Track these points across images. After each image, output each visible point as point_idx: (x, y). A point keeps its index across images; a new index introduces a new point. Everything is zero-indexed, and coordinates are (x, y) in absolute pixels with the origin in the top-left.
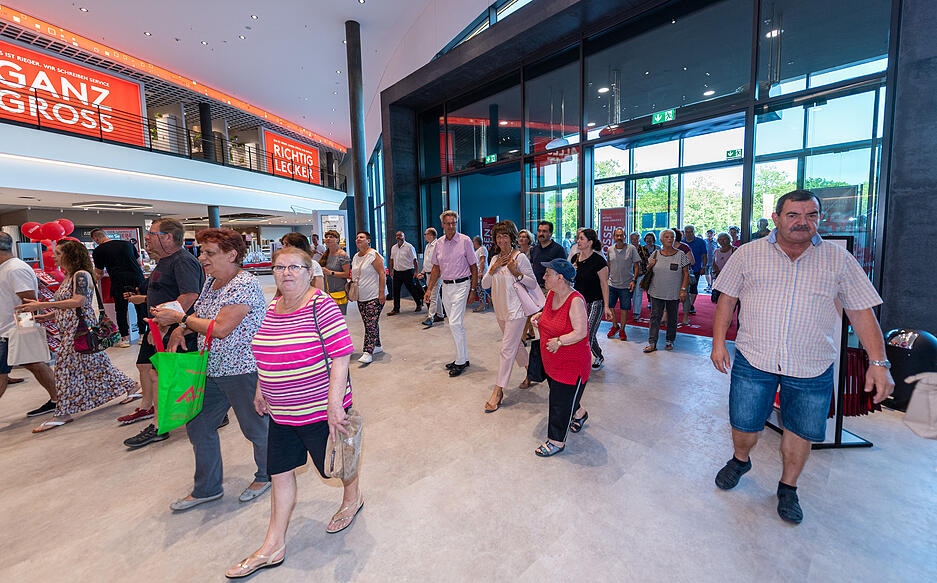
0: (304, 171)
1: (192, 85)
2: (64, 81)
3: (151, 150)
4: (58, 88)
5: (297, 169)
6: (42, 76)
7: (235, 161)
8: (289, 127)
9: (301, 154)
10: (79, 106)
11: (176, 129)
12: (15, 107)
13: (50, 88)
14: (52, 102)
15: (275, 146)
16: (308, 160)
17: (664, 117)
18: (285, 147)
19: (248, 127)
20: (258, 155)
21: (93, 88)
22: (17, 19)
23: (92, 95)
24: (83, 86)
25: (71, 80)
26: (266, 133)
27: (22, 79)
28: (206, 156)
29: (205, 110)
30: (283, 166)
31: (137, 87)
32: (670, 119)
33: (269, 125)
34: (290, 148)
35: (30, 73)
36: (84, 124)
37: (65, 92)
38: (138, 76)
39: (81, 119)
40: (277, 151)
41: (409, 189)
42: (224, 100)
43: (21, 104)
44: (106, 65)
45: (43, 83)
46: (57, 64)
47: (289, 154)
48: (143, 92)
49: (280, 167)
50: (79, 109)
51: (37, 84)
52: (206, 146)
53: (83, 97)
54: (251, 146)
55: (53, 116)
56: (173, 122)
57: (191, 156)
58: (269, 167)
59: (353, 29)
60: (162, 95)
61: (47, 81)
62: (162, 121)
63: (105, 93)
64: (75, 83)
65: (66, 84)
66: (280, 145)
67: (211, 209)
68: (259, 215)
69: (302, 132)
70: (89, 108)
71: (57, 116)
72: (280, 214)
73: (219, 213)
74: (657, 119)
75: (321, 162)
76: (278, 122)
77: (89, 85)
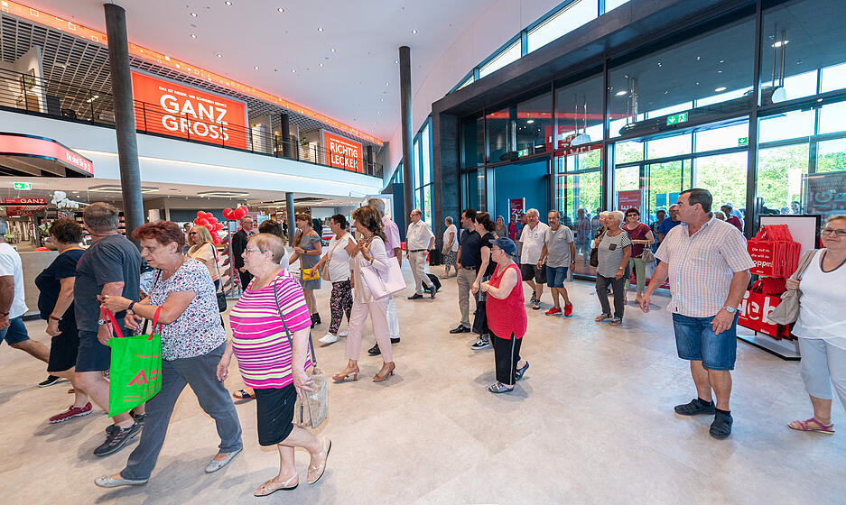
0: (351, 163)
1: (279, 102)
2: (200, 106)
3: (252, 152)
4: (197, 111)
5: (346, 161)
6: (188, 103)
7: (302, 158)
8: (343, 129)
9: (350, 149)
10: (208, 123)
11: (266, 135)
12: (173, 126)
13: (192, 111)
14: (194, 121)
15: (332, 143)
16: (354, 153)
17: (677, 119)
18: (338, 144)
19: (313, 129)
20: (319, 151)
21: (217, 109)
22: (178, 66)
23: (217, 114)
24: (211, 108)
25: (204, 104)
26: (325, 133)
27: (177, 106)
28: (286, 155)
29: (284, 118)
30: (337, 159)
31: (243, 106)
32: (682, 121)
33: (328, 128)
34: (342, 145)
35: (181, 102)
36: (211, 135)
37: (201, 114)
38: (244, 98)
39: (210, 132)
40: (332, 148)
41: (453, 179)
42: (299, 111)
43: (176, 124)
44: (226, 92)
45: (188, 108)
46: (196, 94)
47: (341, 150)
48: (247, 110)
49: (334, 160)
50: (208, 125)
51: (185, 110)
52: (285, 146)
53: (211, 117)
54: (312, 145)
55: (193, 131)
56: (263, 130)
57: (277, 155)
58: (326, 160)
59: (405, 52)
60: (258, 110)
61: (191, 107)
62: (256, 130)
63: (224, 112)
64: (206, 106)
65: (201, 108)
66: (335, 143)
67: (288, 194)
68: (314, 199)
69: (351, 132)
70: (214, 124)
71: (197, 132)
73: (293, 197)
74: (671, 121)
75: (363, 154)
76: (335, 125)
77: (214, 106)
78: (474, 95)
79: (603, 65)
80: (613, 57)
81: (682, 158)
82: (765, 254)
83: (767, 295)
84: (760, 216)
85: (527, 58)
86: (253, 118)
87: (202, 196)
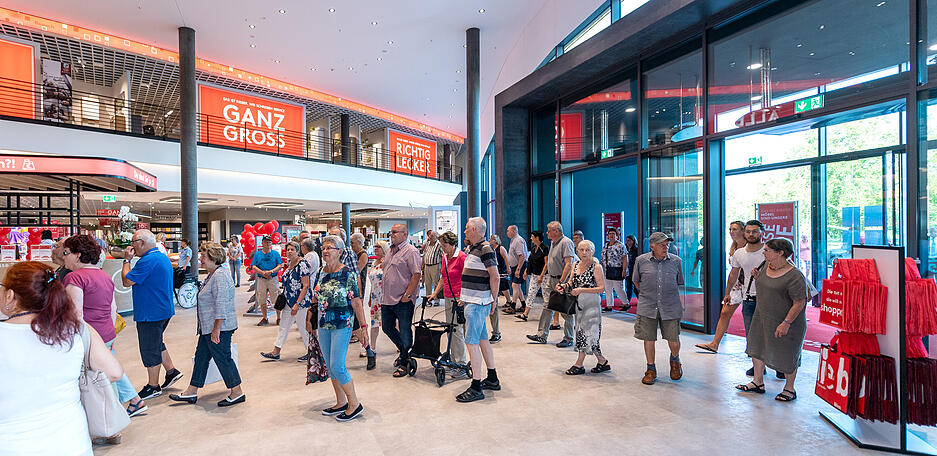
0: (421, 166)
1: (338, 102)
2: (260, 114)
3: (307, 159)
4: (256, 121)
5: (415, 164)
6: (248, 111)
7: (363, 161)
8: (411, 126)
9: (420, 149)
10: (265, 129)
11: (324, 139)
12: (232, 136)
13: (252, 120)
14: (252, 130)
15: (398, 144)
16: (426, 154)
17: (809, 105)
18: (406, 144)
19: (377, 129)
20: (383, 154)
21: (276, 115)
22: (240, 76)
23: (275, 120)
24: (270, 114)
25: (263, 110)
26: (391, 133)
27: (237, 115)
28: (343, 160)
29: (345, 119)
30: (404, 163)
31: (301, 109)
32: (816, 107)
33: (394, 126)
34: (411, 145)
35: (242, 111)
36: (268, 143)
37: (260, 122)
38: (302, 101)
39: (267, 140)
40: (399, 148)
41: (520, 187)
42: (360, 110)
43: (236, 134)
44: (284, 96)
45: (248, 117)
46: (256, 101)
47: (409, 150)
48: (305, 112)
49: (401, 164)
50: (266, 133)
51: (245, 119)
52: (344, 151)
53: (269, 124)
54: (377, 146)
55: (251, 140)
56: (322, 134)
57: (334, 161)
58: (391, 164)
59: (473, 35)
60: (317, 112)
61: (251, 116)
62: (315, 133)
63: (282, 117)
64: (265, 113)
65: (260, 115)
66: (402, 143)
67: (345, 205)
68: (375, 210)
69: (421, 129)
70: (272, 131)
71: (255, 141)
72: (397, 209)
73: (350, 208)
74: (801, 108)
75: (438, 154)
76: (401, 122)
77: (273, 112)
79: (700, 39)
80: (714, 27)
85: (619, 25)
86: (311, 122)
87: (260, 207)
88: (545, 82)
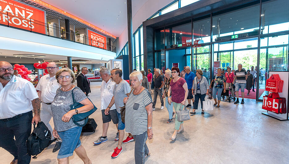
0: (101, 45)
1: (65, 13)
2: (16, 9)
3: (49, 36)
4: (14, 11)
5: (99, 44)
6: (8, 7)
7: (76, 40)
8: (97, 29)
9: (100, 39)
10: (21, 19)
11: (56, 28)
13: (11, 11)
14: (12, 17)
15: (92, 35)
16: (103, 41)
17: (235, 37)
18: (95, 36)
19: (82, 28)
20: (85, 38)
21: (27, 12)
23: (27, 15)
24: (23, 11)
25: (19, 9)
26: (89, 31)
28: (67, 38)
29: (67, 22)
30: (94, 43)
31: (43, 12)
32: (236, 38)
33: (90, 28)
34: (97, 36)
36: (23, 25)
37: (17, 13)
38: (44, 8)
39: (22, 23)
40: (92, 37)
41: (151, 54)
42: (75, 19)
44: (33, 4)
45: (8, 9)
46: (14, 3)
47: (96, 39)
48: (45, 15)
49: (93, 43)
51: (6, 10)
52: (67, 35)
53: (23, 15)
54: (82, 35)
55: (11, 22)
56: (55, 25)
57: (63, 38)
58: (88, 42)
60: (52, 16)
61: (10, 9)
62: (51, 25)
63: (31, 14)
64: (21, 10)
65: (17, 10)
66: (93, 35)
67: (69, 58)
68: (82, 60)
69: (101, 31)
70: (25, 19)
71: (13, 22)
72: (91, 60)
73: (71, 59)
74: (233, 37)
75: (107, 42)
76: (93, 27)
77: (26, 11)
78: (162, 20)
79: (210, 15)
80: (214, 12)
81: (230, 51)
82: (273, 84)
83: (274, 98)
84: (269, 71)
85: (180, 9)
86: (49, 19)
87: (16, 56)
88: (164, 20)
